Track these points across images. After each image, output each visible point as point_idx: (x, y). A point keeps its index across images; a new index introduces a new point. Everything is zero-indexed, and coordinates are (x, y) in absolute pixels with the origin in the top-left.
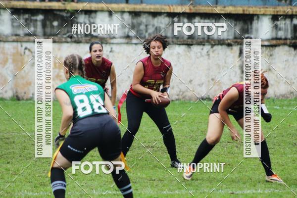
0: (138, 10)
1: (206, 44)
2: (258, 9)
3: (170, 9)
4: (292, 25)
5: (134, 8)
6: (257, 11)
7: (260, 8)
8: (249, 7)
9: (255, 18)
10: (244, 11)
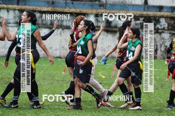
0: (23, 9)
1: (60, 28)
2: (88, 11)
3: (41, 9)
4: (106, 20)
5: (21, 8)
6: (87, 12)
7: (89, 10)
8: (83, 9)
9: (86, 15)
10: (80, 11)
